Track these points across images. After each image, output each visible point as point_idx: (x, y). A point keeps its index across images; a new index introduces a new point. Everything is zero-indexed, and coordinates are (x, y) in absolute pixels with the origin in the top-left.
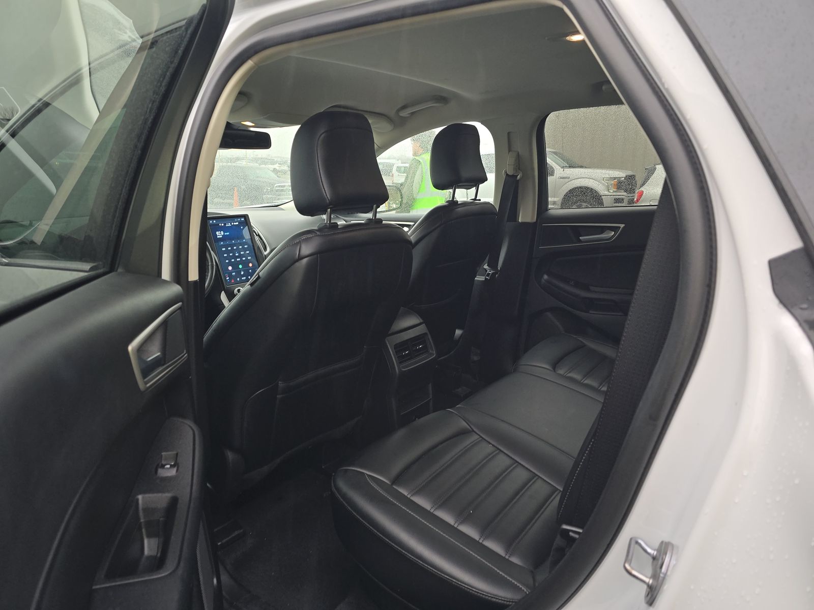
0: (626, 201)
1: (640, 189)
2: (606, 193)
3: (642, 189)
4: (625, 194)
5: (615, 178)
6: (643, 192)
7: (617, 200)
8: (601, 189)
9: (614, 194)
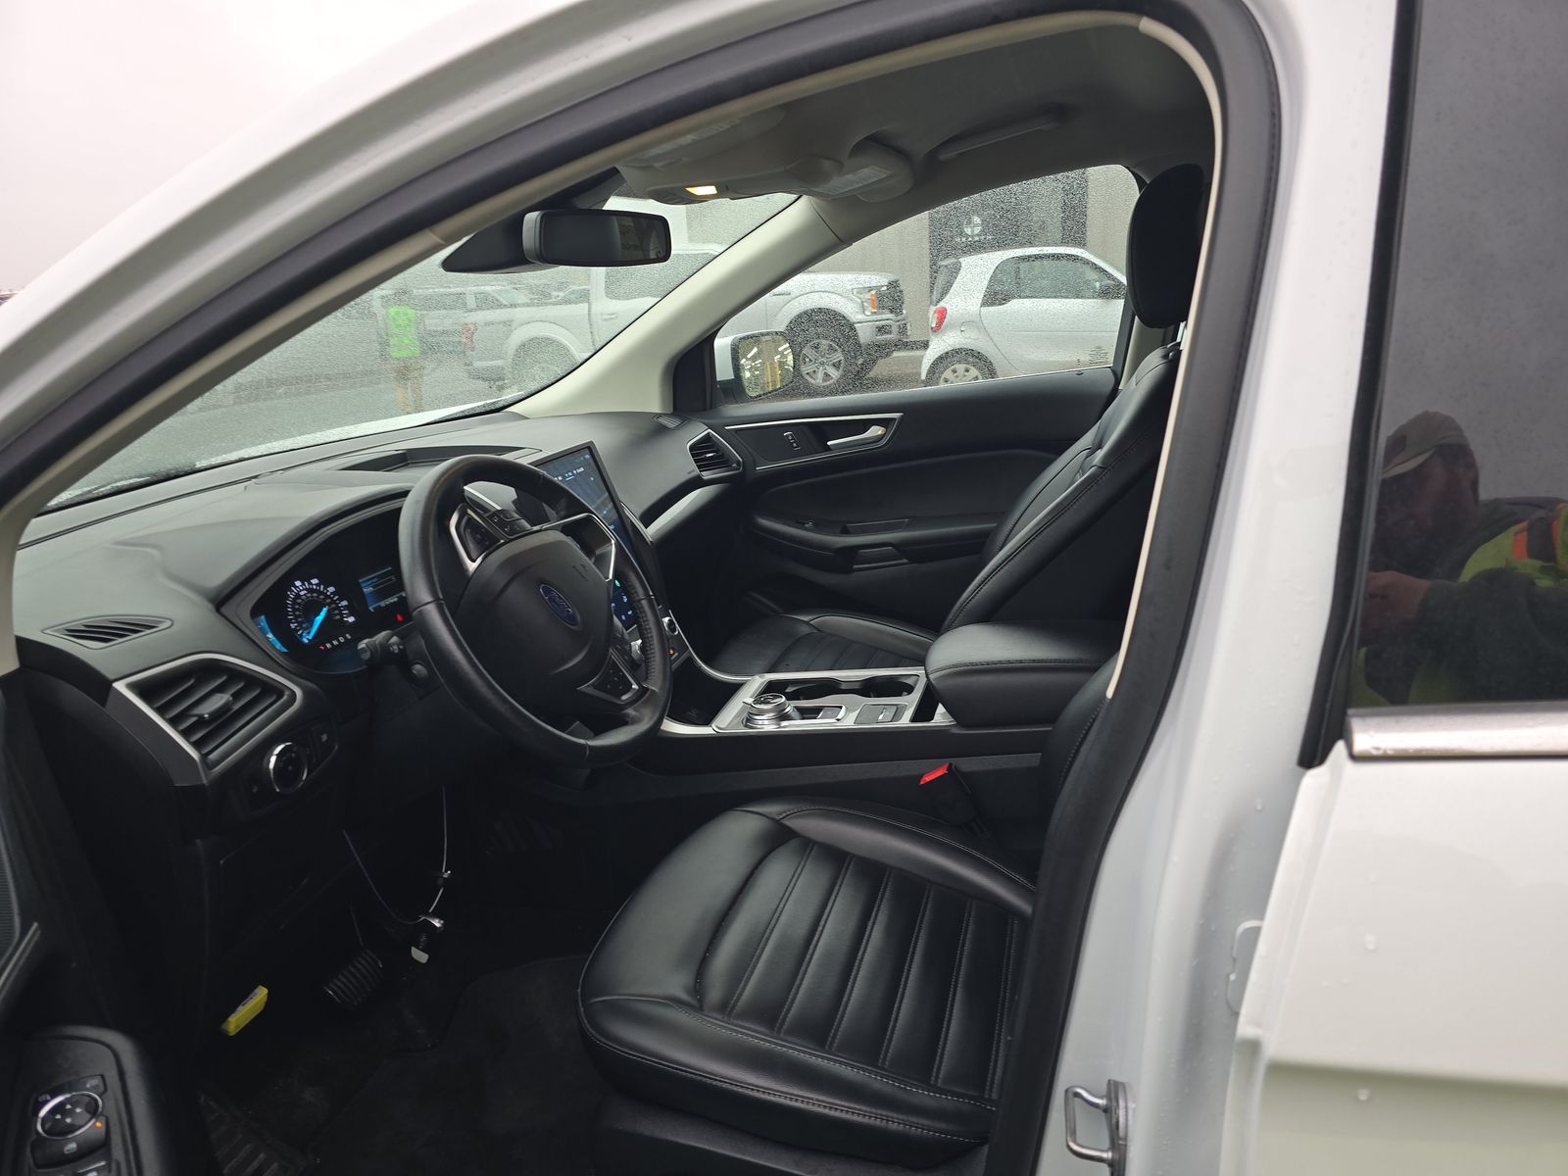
0: (895, 329)
1: (938, 306)
2: (860, 317)
3: (942, 304)
4: (891, 316)
5: (870, 289)
6: (946, 310)
7: (881, 330)
8: (850, 309)
9: (875, 317)
